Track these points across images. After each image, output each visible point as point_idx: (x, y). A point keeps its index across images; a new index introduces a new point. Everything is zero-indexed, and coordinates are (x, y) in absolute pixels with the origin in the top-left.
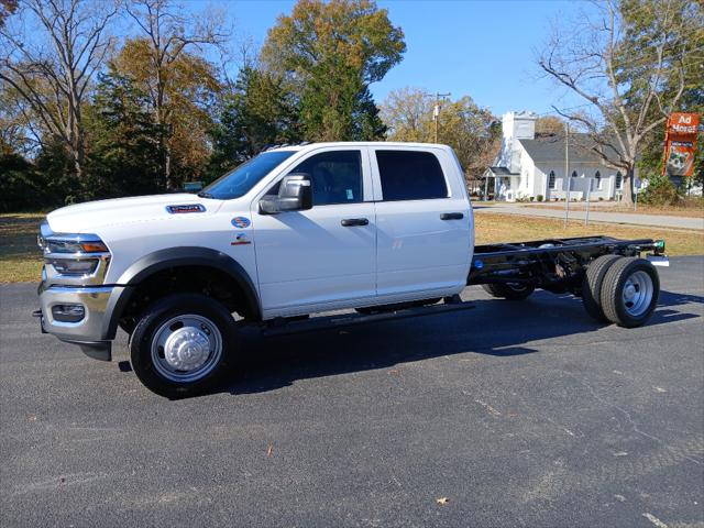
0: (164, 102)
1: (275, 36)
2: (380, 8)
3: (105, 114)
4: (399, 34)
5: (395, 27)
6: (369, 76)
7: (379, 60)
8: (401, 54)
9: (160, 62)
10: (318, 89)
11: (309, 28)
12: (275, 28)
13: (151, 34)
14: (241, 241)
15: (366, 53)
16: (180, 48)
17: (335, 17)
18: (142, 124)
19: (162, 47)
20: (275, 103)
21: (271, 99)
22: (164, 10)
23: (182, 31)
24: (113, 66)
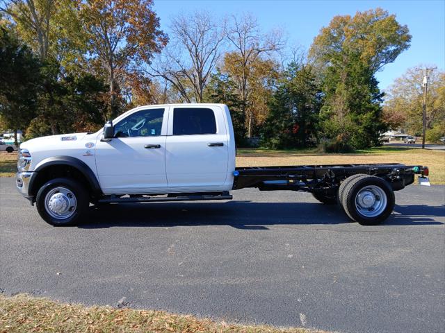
0: (246, 87)
1: (318, 41)
2: (390, 14)
3: (212, 96)
4: (405, 30)
5: (402, 25)
6: (384, 60)
7: (392, 48)
8: (408, 43)
9: (245, 64)
10: (334, 72)
11: (340, 34)
12: (319, 36)
13: (241, 49)
14: (88, 154)
15: (380, 45)
16: (256, 55)
17: (358, 24)
18: (232, 100)
19: (246, 55)
20: (307, 83)
21: (304, 80)
22: (248, 34)
23: (258, 45)
24: (218, 69)
